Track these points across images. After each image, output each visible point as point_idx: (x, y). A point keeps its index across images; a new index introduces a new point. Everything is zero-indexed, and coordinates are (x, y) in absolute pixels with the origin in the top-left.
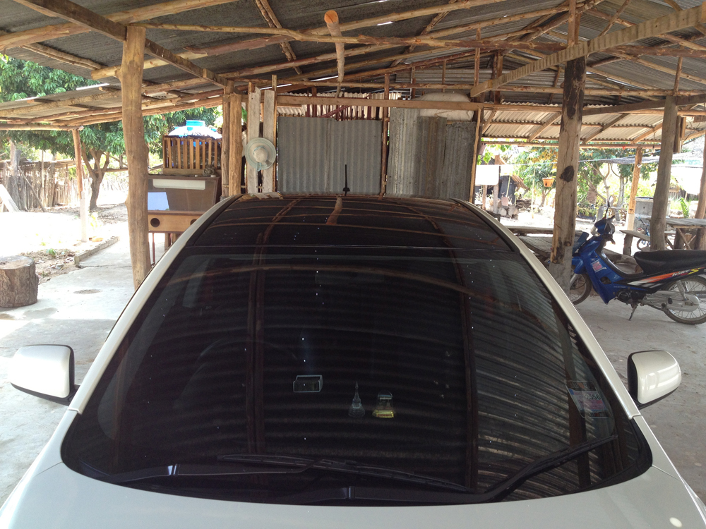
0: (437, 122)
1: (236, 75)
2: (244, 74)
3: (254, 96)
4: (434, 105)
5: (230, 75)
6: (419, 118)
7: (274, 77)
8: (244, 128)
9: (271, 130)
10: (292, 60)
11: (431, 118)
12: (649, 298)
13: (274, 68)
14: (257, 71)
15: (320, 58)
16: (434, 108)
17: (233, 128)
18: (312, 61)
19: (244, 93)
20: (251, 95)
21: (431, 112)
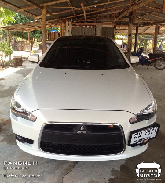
0: (106, 28)
1: (63, 18)
2: (65, 18)
3: (67, 23)
4: (105, 24)
5: (62, 19)
6: (102, 27)
7: (71, 19)
8: (65, 30)
9: (71, 30)
10: (75, 15)
11: (104, 27)
12: (151, 64)
13: (71, 17)
14: (68, 18)
15: (81, 15)
16: (105, 25)
17: (63, 30)
18: (79, 15)
19: (65, 22)
20: (66, 23)
21: (105, 26)
